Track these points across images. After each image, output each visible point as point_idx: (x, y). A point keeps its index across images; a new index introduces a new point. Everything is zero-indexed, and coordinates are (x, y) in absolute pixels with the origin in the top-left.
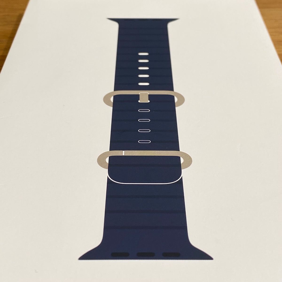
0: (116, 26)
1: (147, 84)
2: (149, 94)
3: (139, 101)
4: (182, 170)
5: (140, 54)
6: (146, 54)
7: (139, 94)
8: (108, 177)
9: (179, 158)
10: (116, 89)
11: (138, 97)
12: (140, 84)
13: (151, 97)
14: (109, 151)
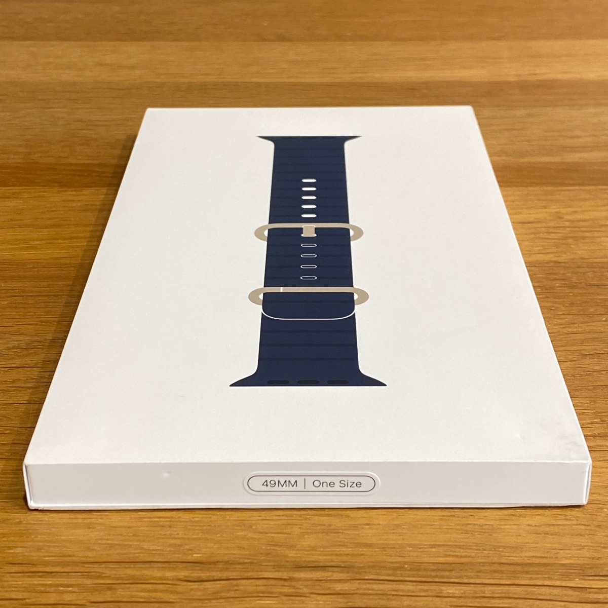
0: (271, 146)
1: (314, 216)
2: (315, 227)
3: (302, 235)
4: (355, 306)
5: (304, 181)
6: (314, 181)
7: (303, 227)
8: (262, 314)
9: (352, 294)
10: (271, 221)
11: (300, 230)
12: (304, 216)
13: (317, 230)
14: (262, 288)
